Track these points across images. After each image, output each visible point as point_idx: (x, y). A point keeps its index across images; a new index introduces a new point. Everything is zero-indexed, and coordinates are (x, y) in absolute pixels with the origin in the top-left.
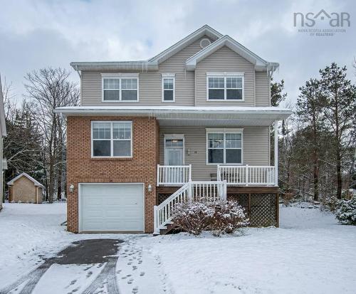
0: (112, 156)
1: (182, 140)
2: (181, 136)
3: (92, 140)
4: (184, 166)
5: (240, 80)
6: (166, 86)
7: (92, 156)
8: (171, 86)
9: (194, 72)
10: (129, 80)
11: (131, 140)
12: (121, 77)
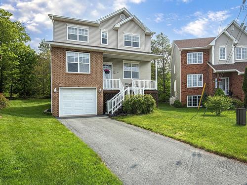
0: (79, 72)
1: (111, 66)
2: (111, 64)
3: (67, 62)
4: (112, 79)
5: (138, 38)
6: (103, 36)
7: (67, 72)
8: (106, 36)
9: (117, 31)
10: (83, 30)
11: (90, 63)
12: (78, 27)
